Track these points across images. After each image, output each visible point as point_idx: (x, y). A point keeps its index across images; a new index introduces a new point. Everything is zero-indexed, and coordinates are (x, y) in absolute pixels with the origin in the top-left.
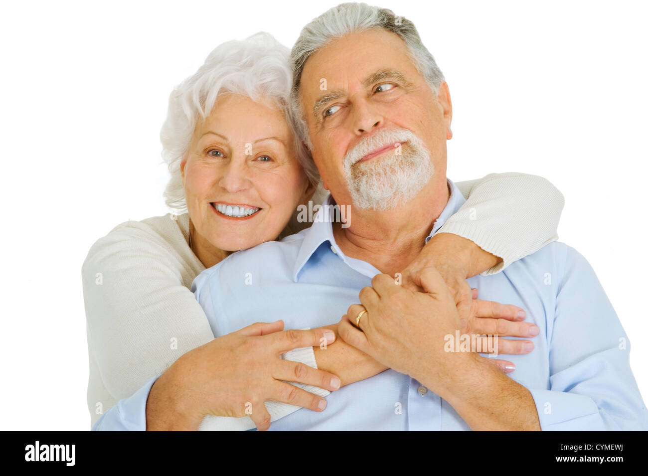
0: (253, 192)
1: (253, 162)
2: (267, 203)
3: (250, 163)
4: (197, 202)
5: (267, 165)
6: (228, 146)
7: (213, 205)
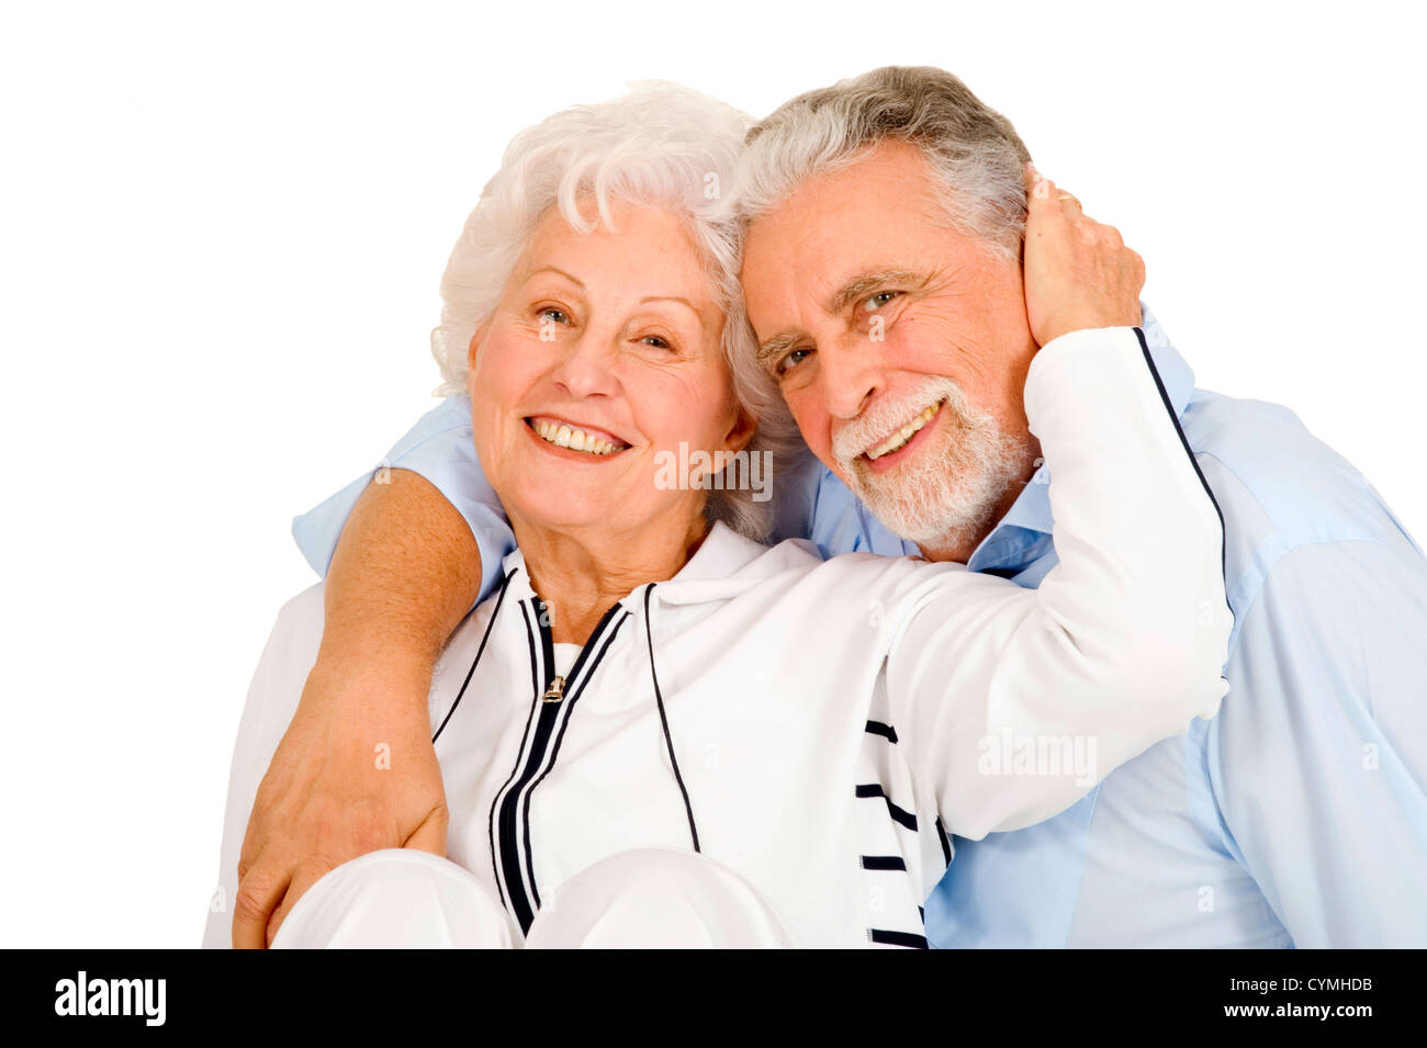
0: (621, 406)
1: (631, 344)
2: (645, 434)
3: (624, 344)
4: (498, 413)
5: (659, 354)
6: (583, 301)
7: (529, 421)
